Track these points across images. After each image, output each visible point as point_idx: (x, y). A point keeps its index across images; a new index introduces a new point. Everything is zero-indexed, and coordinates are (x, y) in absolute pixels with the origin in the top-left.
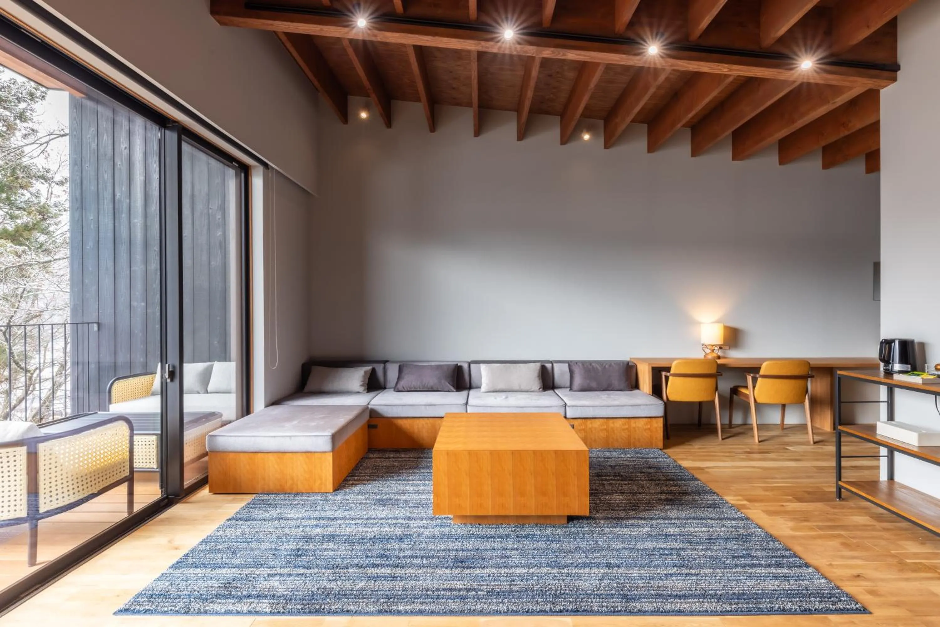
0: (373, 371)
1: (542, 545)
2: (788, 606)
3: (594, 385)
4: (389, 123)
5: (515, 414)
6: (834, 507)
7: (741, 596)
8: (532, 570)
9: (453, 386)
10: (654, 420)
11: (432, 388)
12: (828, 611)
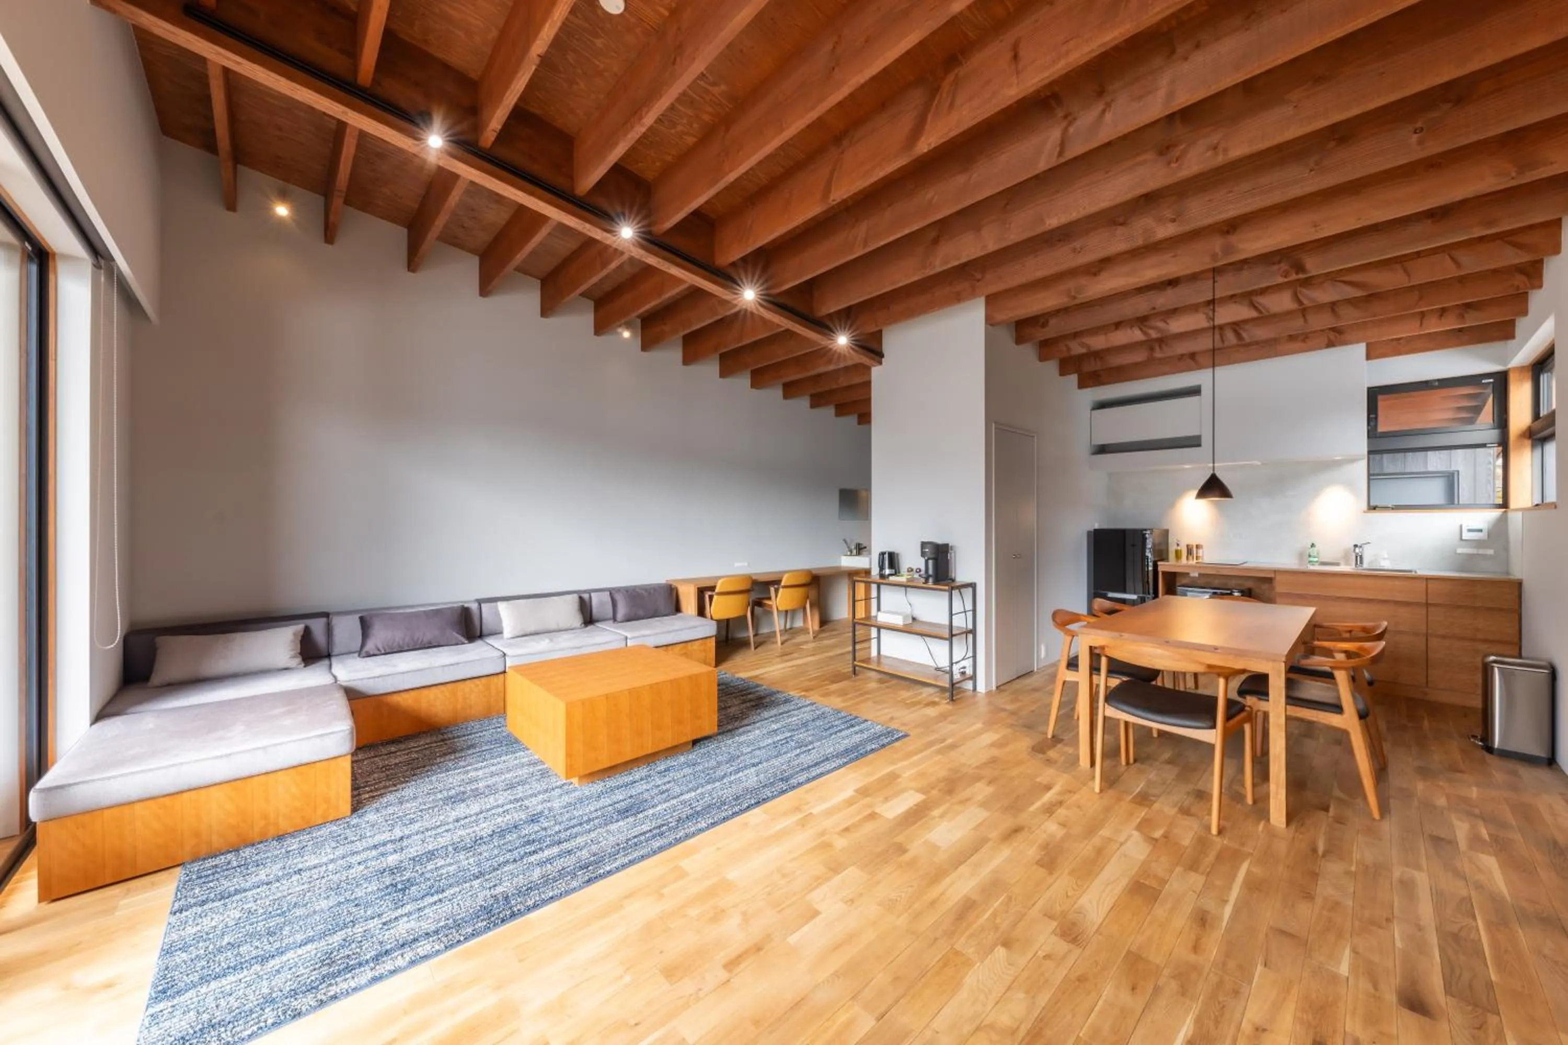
0: (307, 632)
1: (687, 771)
2: (873, 746)
3: (641, 613)
4: (329, 235)
5: (599, 653)
6: (855, 681)
7: (847, 751)
8: (699, 791)
9: (463, 636)
10: (708, 640)
11: (430, 643)
12: (893, 741)
